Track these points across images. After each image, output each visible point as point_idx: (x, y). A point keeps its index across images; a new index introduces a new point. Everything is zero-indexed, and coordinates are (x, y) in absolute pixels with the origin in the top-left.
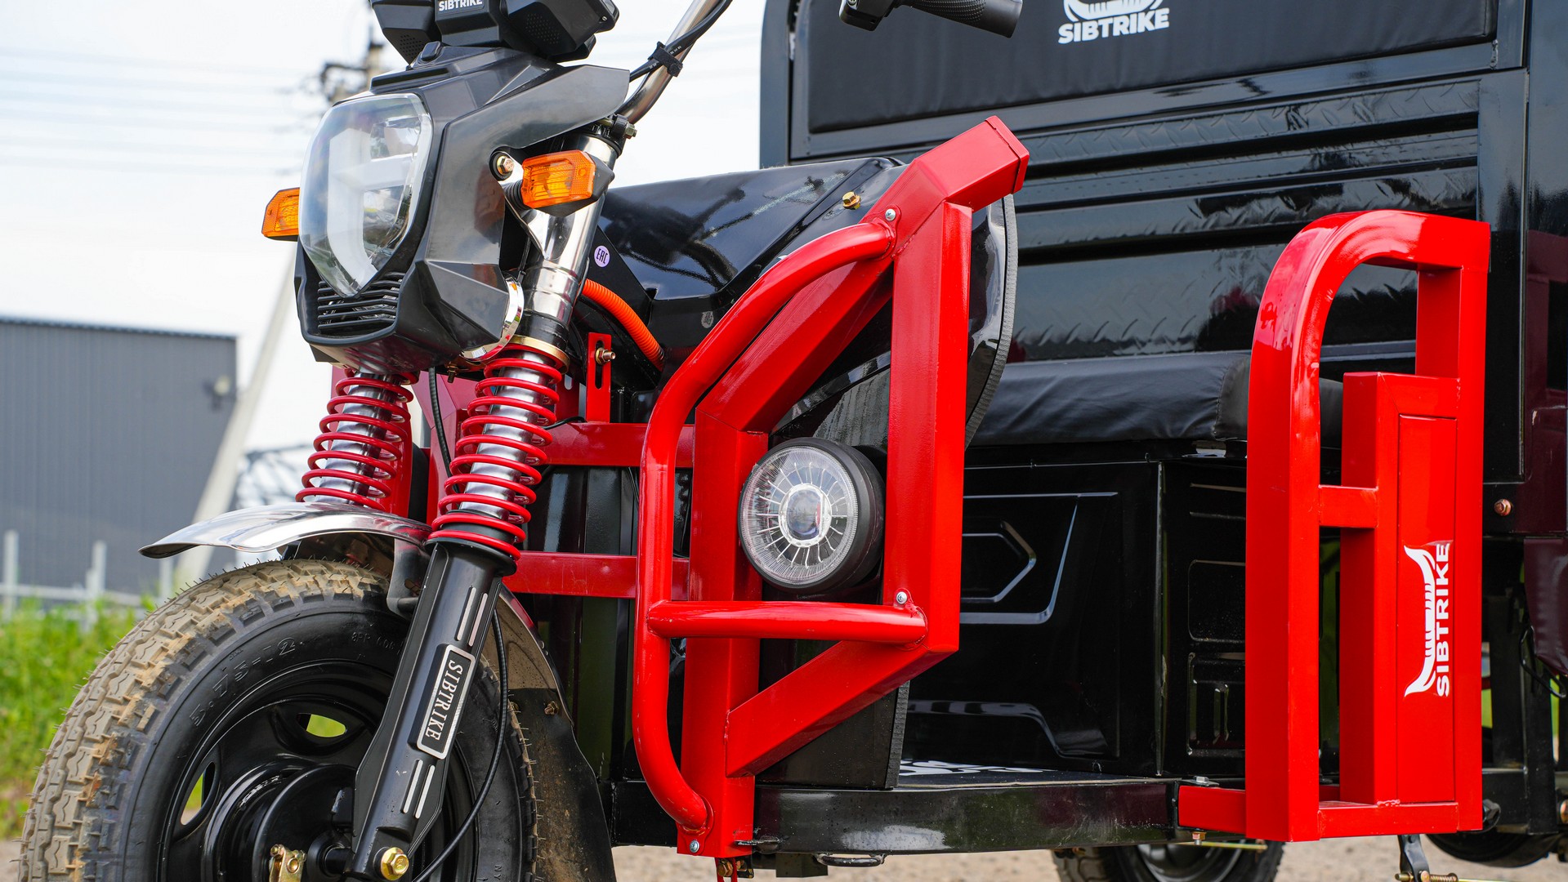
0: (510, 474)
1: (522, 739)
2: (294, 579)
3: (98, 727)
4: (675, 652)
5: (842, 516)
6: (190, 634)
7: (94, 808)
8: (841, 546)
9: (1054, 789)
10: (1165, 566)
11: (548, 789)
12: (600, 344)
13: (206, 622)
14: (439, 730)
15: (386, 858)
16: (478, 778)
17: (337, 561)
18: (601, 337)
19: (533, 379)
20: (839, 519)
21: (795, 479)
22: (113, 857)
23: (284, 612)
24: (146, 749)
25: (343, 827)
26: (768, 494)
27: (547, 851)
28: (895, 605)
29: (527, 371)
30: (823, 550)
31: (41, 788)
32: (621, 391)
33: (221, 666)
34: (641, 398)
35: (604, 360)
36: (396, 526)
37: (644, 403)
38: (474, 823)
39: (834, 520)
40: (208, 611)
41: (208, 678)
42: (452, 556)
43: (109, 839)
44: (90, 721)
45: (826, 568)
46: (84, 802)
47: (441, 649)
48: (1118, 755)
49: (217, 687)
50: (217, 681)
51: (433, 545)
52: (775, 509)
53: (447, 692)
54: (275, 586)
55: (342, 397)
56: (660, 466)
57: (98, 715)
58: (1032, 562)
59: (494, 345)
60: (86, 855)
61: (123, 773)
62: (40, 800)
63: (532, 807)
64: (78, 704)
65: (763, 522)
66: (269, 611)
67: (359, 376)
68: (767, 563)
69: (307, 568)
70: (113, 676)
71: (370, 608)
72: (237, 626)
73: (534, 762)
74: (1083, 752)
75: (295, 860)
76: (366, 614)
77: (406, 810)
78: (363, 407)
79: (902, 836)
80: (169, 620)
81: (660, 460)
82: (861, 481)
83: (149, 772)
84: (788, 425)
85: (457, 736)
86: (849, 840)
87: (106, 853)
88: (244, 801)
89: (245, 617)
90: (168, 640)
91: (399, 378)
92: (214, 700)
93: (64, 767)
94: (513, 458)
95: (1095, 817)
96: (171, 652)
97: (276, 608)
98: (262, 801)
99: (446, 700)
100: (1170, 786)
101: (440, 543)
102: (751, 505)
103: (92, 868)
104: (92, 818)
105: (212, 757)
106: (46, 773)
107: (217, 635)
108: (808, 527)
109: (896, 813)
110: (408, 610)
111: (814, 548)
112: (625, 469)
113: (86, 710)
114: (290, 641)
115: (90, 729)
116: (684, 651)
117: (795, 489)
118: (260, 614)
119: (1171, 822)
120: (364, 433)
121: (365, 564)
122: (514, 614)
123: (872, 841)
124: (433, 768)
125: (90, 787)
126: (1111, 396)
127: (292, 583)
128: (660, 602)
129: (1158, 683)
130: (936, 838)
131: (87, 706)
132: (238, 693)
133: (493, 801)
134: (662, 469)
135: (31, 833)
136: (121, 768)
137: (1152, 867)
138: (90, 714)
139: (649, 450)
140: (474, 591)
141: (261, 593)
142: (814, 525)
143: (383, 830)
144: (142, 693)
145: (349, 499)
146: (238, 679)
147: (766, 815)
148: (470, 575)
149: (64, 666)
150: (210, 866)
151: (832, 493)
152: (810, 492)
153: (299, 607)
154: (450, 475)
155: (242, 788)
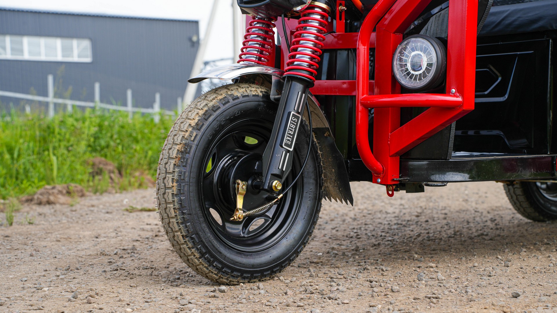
0: (311, 51)
1: (317, 145)
2: (239, 90)
3: (178, 140)
4: (370, 114)
5: (431, 62)
6: (206, 109)
7: (179, 166)
8: (431, 73)
9: (509, 159)
10: (552, 77)
11: (326, 162)
12: (341, 5)
13: (211, 104)
14: (290, 141)
15: (274, 184)
16: (303, 158)
17: (253, 84)
18: (341, 2)
19: (318, 17)
20: (430, 63)
21: (413, 50)
22: (186, 182)
23: (236, 101)
24: (194, 147)
25: (259, 174)
26: (403, 56)
27: (327, 183)
28: (451, 94)
29: (316, 14)
30: (424, 75)
31: (161, 160)
32: (348, 22)
33: (217, 119)
34: (356, 24)
35: (342, 10)
36: (273, 71)
37: (357, 25)
38: (302, 173)
39: (428, 64)
40: (211, 101)
41: (213, 123)
42: (292, 81)
43: (184, 176)
44: (176, 137)
45: (425, 81)
46: (176, 164)
47: (290, 113)
48: (533, 147)
49: (216, 126)
50: (215, 124)
51: (285, 77)
52: (406, 61)
53: (292, 128)
54: (233, 92)
55: (251, 27)
56: (364, 47)
57: (178, 135)
58: (500, 79)
59: (305, 5)
60: (177, 181)
61: (187, 155)
62: (161, 163)
63: (322, 168)
64: (171, 132)
65: (401, 66)
66: (231, 100)
67: (257, 19)
68: (403, 80)
69: (243, 86)
70: (182, 123)
71: (264, 99)
72: (221, 106)
73: (322, 153)
74: (519, 147)
75: (244, 185)
76: (263, 101)
77: (280, 168)
78: (259, 30)
79: (453, 176)
80: (199, 104)
81: (364, 45)
82: (438, 49)
83: (196, 155)
84: (410, 31)
85: (295, 144)
86: (434, 178)
87: (184, 181)
88: (226, 165)
89: (223, 103)
90: (199, 111)
91: (270, 19)
92: (215, 131)
93: (168, 153)
94: (312, 46)
95: (524, 169)
96: (200, 115)
97: (234, 100)
98: (232, 165)
99: (292, 131)
100: (553, 158)
101: (288, 76)
102: (397, 60)
103: (179, 186)
104: (178, 170)
105: (215, 151)
106: (163, 155)
107: (215, 109)
108: (418, 67)
109: (451, 168)
110: (278, 100)
111: (420, 74)
112: (350, 49)
113: (174, 134)
114: (238, 111)
115: (176, 140)
116: (373, 113)
117: (413, 54)
118: (228, 102)
119: (553, 170)
120: (259, 39)
121: (262, 84)
122: (313, 102)
123: (442, 178)
124: (288, 154)
125: (177, 159)
126: (531, 15)
127: (239, 92)
128: (365, 96)
129: (549, 120)
130: (466, 176)
131: (174, 133)
132: (222, 129)
133: (308, 166)
134: (365, 48)
135: (159, 174)
136: (187, 153)
137: (542, 191)
138: (175, 135)
139: (360, 41)
140: (300, 93)
141: (228, 94)
142: (420, 66)
143: (273, 175)
144: (192, 128)
145: (255, 62)
146: (222, 124)
147: (403, 170)
148: (298, 87)
149: (151, 133)
150: (216, 187)
151: (427, 54)
152: (419, 54)
153: (241, 99)
154: (290, 53)
155: (225, 161)
